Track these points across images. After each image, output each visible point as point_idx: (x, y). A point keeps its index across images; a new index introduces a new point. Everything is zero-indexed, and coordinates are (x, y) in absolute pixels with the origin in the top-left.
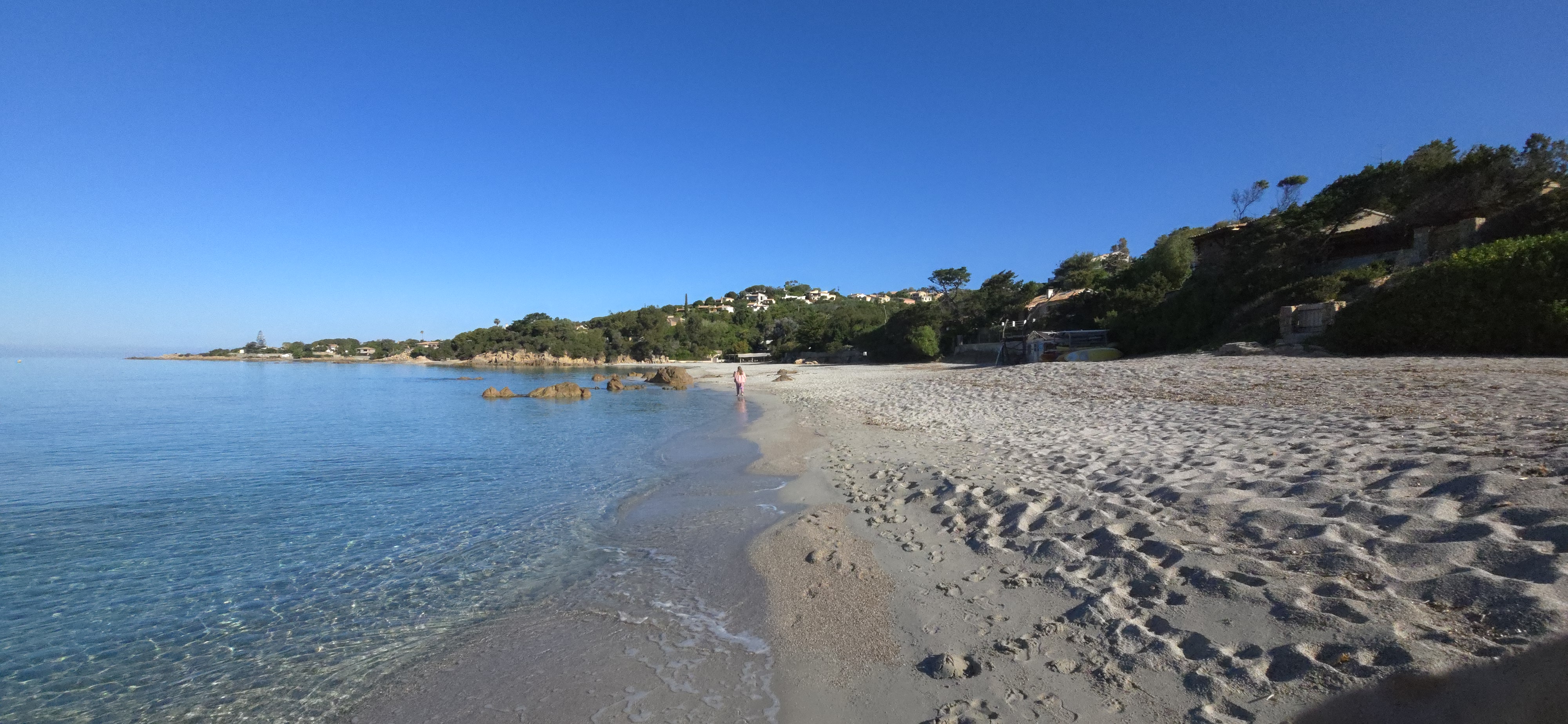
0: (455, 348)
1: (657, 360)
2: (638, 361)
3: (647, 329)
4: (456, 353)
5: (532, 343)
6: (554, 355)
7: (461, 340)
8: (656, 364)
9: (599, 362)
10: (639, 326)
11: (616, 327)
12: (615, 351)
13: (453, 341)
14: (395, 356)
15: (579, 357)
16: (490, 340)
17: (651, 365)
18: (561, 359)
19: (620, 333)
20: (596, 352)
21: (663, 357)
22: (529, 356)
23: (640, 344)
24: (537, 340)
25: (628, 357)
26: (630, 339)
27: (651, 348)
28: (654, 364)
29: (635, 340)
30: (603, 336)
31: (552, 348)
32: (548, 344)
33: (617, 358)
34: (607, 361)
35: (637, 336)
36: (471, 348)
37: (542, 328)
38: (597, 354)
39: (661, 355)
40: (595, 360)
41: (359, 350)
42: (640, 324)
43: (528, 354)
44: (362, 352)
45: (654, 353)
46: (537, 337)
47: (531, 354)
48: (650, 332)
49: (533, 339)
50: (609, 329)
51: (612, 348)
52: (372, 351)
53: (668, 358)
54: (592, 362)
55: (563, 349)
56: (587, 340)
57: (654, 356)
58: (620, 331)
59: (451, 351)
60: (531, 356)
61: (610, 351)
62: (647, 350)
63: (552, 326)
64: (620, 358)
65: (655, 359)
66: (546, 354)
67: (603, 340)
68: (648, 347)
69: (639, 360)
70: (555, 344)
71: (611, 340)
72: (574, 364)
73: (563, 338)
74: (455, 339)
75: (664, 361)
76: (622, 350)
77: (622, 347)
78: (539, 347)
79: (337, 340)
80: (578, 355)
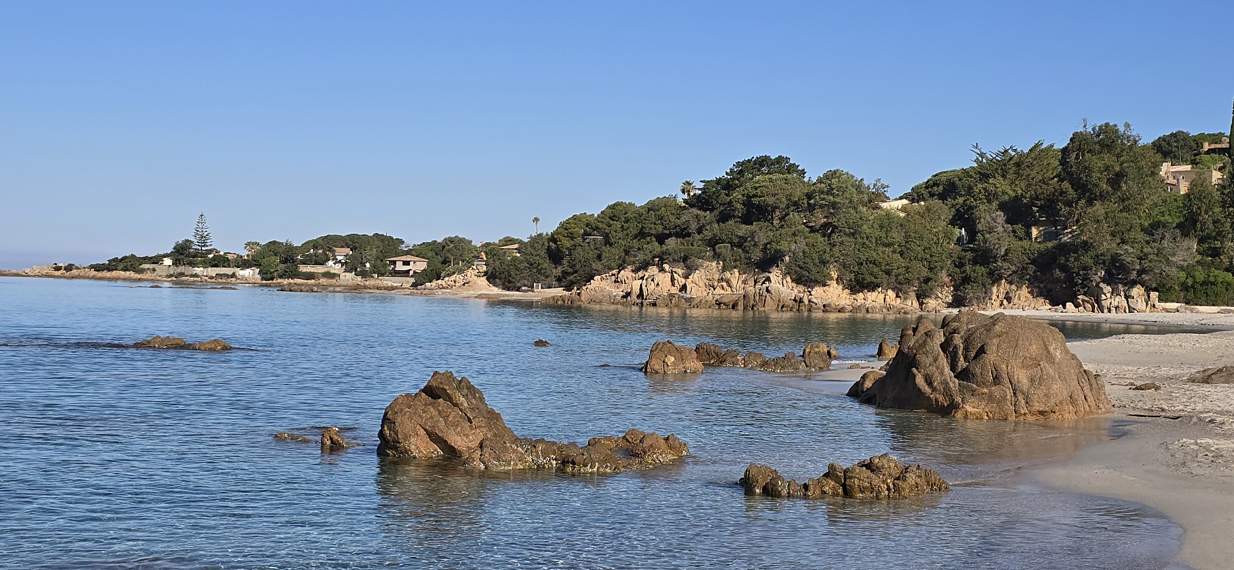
0: (555, 256)
1: (1120, 300)
2: (1054, 303)
3: (1090, 203)
4: (558, 271)
5: (741, 243)
6: (798, 281)
7: (571, 236)
8: (1113, 315)
9: (931, 303)
10: (1062, 193)
11: (990, 197)
12: (981, 270)
13: (553, 239)
14: (453, 278)
15: (872, 287)
16: (642, 234)
17: (1098, 316)
18: (818, 292)
19: (1001, 216)
20: (925, 273)
21: (1137, 291)
22: (728, 282)
23: (1064, 249)
24: (753, 234)
25: (1024, 291)
26: (1035, 232)
27: (1098, 260)
28: (1106, 315)
29: (1047, 236)
30: (952, 223)
31: (794, 258)
32: (784, 246)
33: (987, 293)
34: (957, 302)
35: (1055, 223)
36: (592, 254)
37: (770, 200)
38: (927, 280)
39: (1133, 284)
40: (921, 296)
41: (394, 263)
42: (1066, 185)
43: (728, 275)
44: (400, 267)
45: (1109, 279)
46: (754, 227)
47: (735, 276)
48: (1099, 209)
49: (743, 230)
50: (972, 202)
51: (975, 262)
52: (420, 265)
53: (1154, 295)
54: (912, 304)
55: (824, 263)
56: (897, 236)
57: (1107, 289)
58: (1002, 207)
59: (546, 264)
60: (734, 282)
61: (968, 268)
62: (1085, 268)
63: (798, 193)
64: (998, 291)
65: (1108, 297)
66: (775, 275)
67: (948, 236)
68: (1087, 259)
69: (1056, 301)
70: (803, 246)
71: (972, 233)
72: (855, 309)
73: (828, 229)
74: (556, 233)
75: (1140, 304)
76: (1007, 268)
77: (1005, 257)
78: (757, 255)
79: (352, 237)
80: (869, 279)
